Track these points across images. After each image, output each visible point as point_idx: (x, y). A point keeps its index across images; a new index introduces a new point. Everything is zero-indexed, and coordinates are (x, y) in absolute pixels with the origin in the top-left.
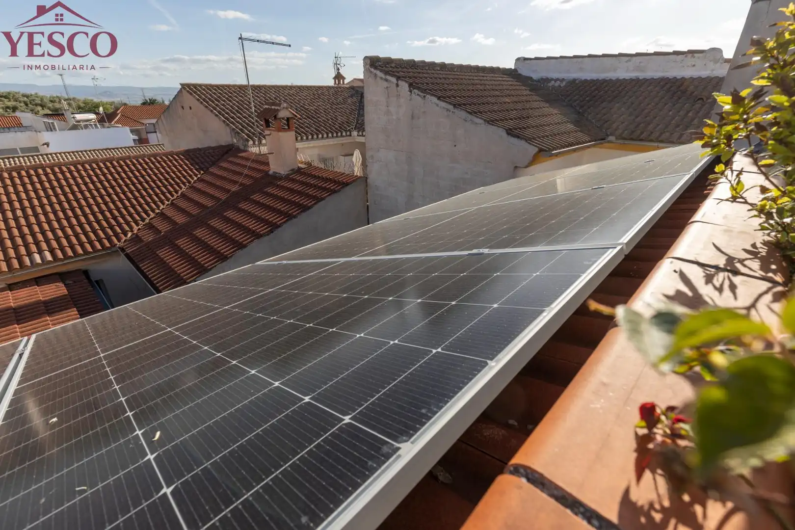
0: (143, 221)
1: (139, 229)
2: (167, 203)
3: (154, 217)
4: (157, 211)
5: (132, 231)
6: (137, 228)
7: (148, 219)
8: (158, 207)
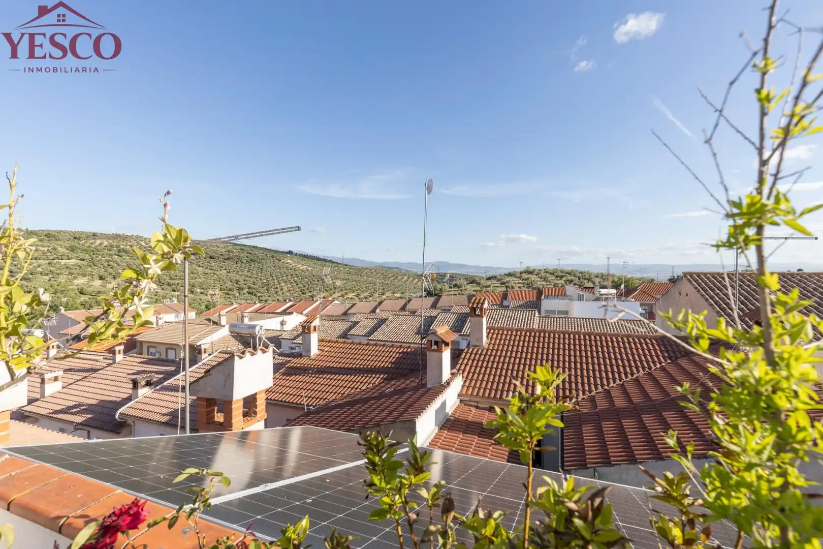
0: (590, 393)
1: (583, 399)
2: (618, 382)
3: (601, 392)
4: (606, 387)
5: (577, 398)
6: (582, 397)
7: (595, 392)
8: (608, 383)
